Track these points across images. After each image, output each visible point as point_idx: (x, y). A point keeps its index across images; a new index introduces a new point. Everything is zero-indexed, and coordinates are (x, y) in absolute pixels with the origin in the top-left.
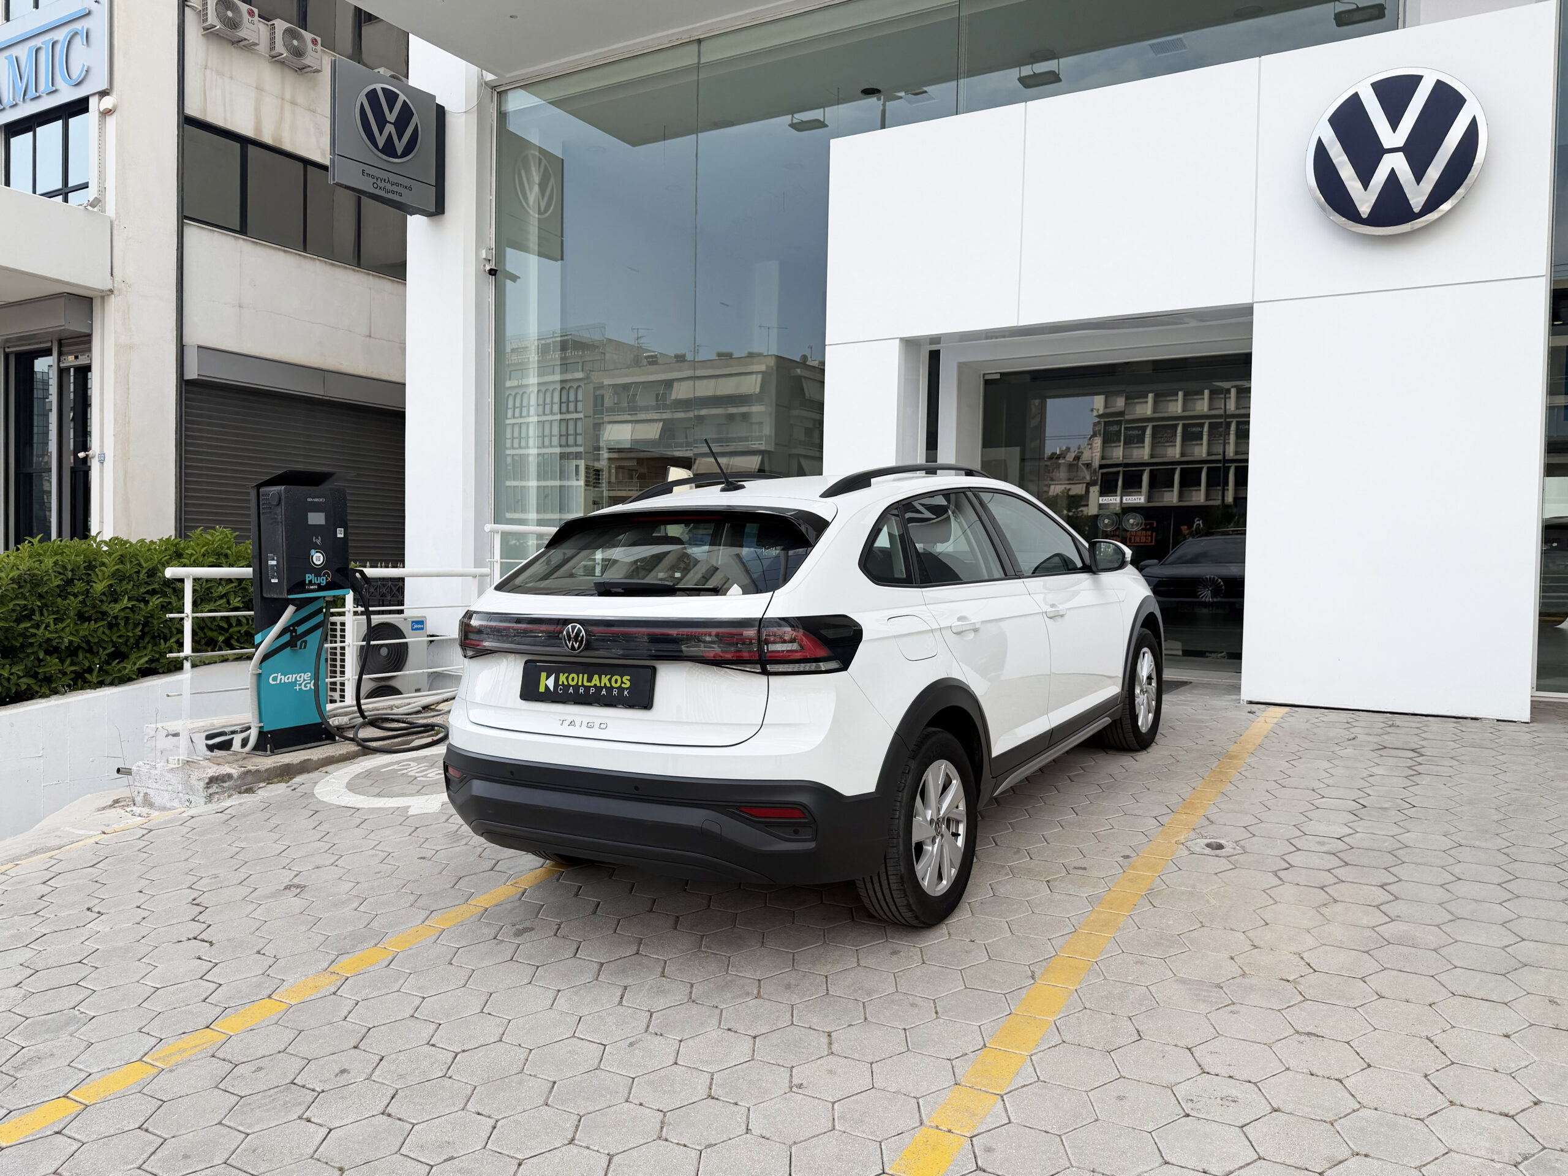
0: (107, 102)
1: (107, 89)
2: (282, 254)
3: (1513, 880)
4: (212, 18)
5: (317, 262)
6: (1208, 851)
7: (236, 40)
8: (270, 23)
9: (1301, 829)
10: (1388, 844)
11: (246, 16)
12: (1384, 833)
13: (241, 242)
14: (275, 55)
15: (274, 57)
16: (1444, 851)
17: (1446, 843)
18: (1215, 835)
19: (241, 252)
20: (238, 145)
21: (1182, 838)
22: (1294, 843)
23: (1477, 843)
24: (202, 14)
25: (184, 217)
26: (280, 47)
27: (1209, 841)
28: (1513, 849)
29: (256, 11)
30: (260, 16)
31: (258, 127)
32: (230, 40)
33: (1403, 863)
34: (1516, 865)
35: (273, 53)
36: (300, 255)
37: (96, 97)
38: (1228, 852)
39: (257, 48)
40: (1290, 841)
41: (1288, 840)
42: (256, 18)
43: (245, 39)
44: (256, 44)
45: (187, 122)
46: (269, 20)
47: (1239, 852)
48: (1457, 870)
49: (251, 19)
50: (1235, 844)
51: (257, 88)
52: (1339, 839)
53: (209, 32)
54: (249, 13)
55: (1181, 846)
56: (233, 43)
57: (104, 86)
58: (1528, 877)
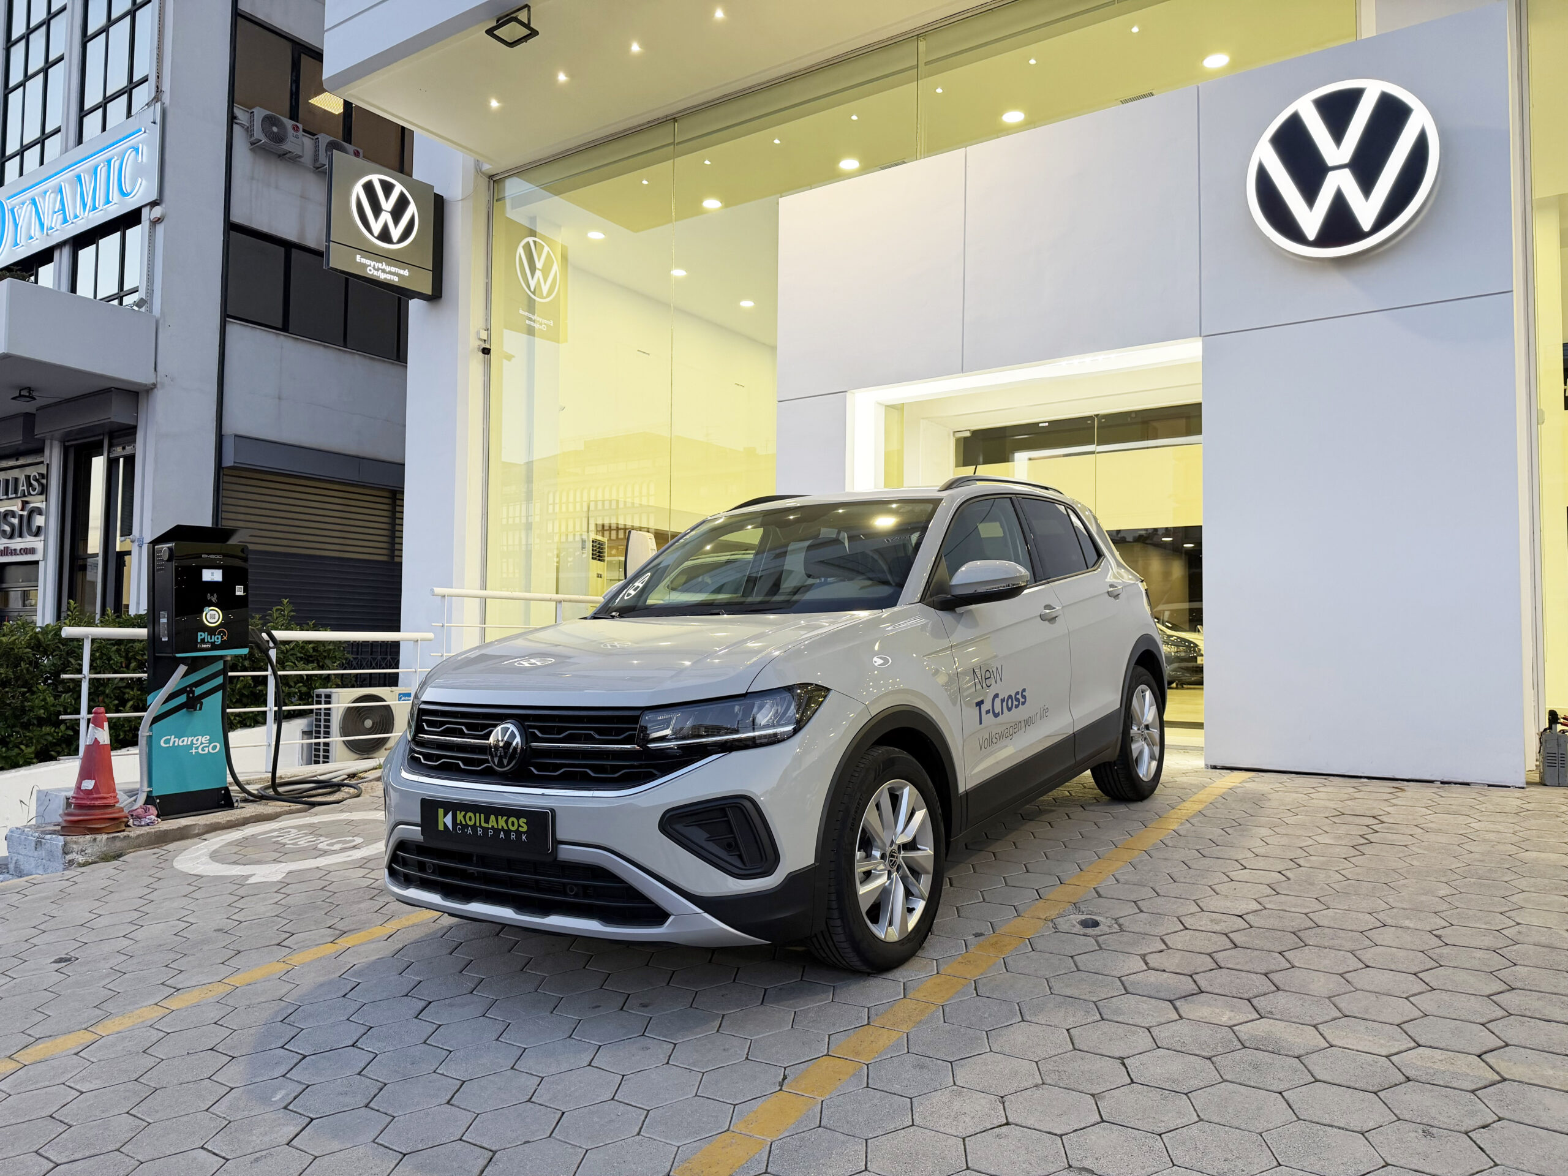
0: (157, 212)
1: (157, 200)
2: (321, 348)
3: (1437, 967)
4: (258, 133)
5: (357, 357)
6: (1078, 929)
7: (282, 153)
8: (316, 137)
9: (1201, 904)
10: (1299, 922)
11: (290, 131)
12: (1297, 910)
13: (282, 338)
14: (319, 166)
15: (317, 168)
16: (1361, 932)
17: (1371, 922)
18: (1095, 910)
19: (282, 347)
20: (283, 249)
21: (1053, 913)
22: (1183, 922)
23: (1407, 923)
24: (249, 130)
25: (226, 316)
26: (323, 159)
27: (1083, 917)
28: (1448, 931)
29: (300, 126)
30: (304, 131)
31: (302, 232)
32: (276, 154)
33: (1306, 945)
34: (1446, 950)
35: (317, 165)
36: (339, 350)
37: (148, 208)
38: (1101, 931)
39: (302, 160)
40: (1182, 919)
41: (1178, 918)
42: (301, 132)
43: (290, 152)
44: (300, 157)
45: (231, 227)
46: (314, 135)
47: (1115, 931)
48: (1368, 956)
49: (295, 133)
50: (1114, 922)
51: (301, 197)
52: (1240, 916)
53: (255, 146)
54: (294, 128)
55: (1049, 923)
56: (279, 156)
57: (154, 196)
58: (1456, 965)
